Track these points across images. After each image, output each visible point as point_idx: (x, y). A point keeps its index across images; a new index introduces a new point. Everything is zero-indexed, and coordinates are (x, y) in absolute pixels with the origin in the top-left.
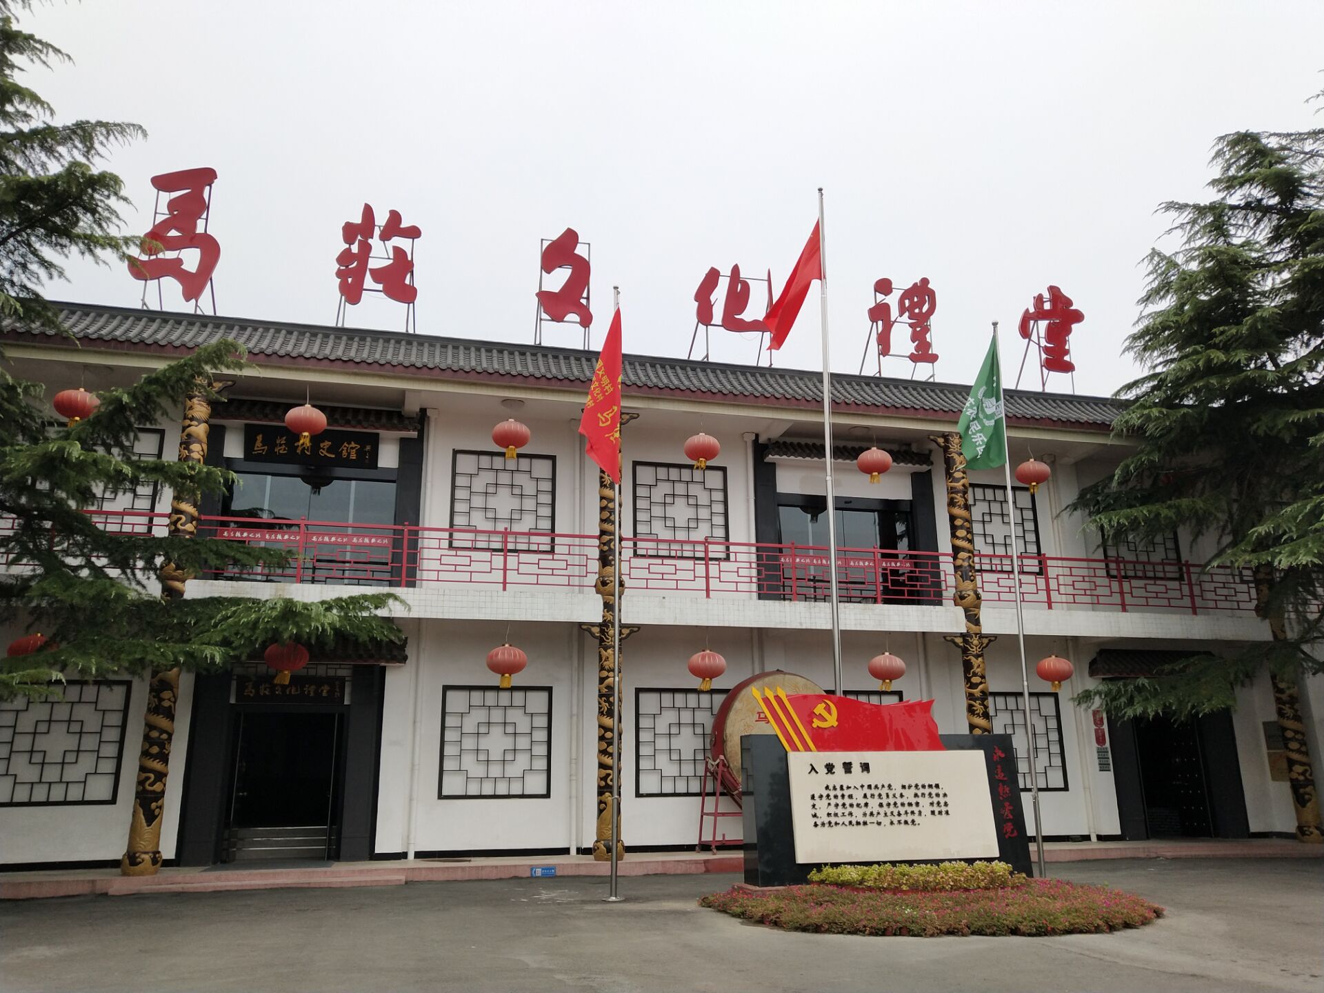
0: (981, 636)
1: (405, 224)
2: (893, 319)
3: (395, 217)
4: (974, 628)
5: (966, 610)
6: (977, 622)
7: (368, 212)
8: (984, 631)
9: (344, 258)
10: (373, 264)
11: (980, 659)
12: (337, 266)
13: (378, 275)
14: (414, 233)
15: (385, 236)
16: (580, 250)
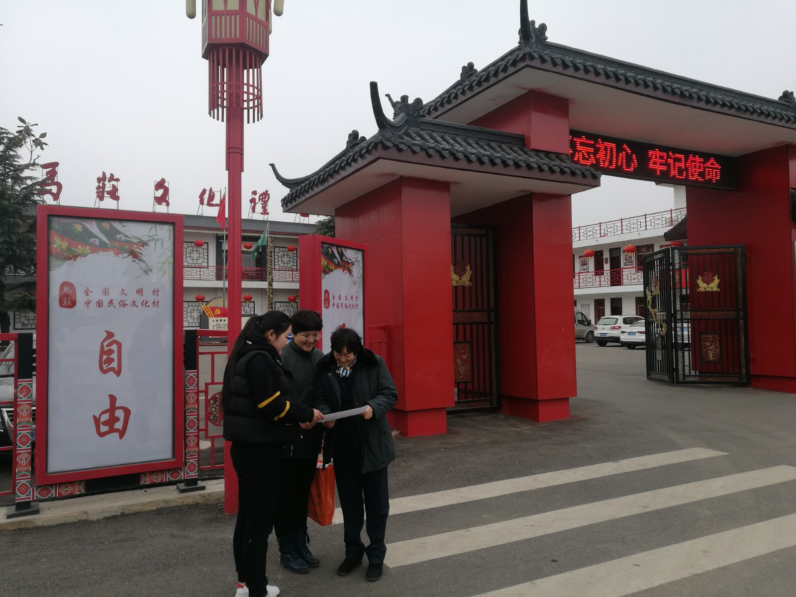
1: (115, 178)
2: (257, 202)
3: (112, 175)
4: (270, 287)
5: (269, 283)
6: (272, 286)
7: (104, 174)
8: (273, 288)
9: (98, 188)
10: (107, 189)
11: (271, 295)
12: (96, 190)
13: (108, 193)
14: (118, 180)
15: (109, 181)
16: (166, 184)
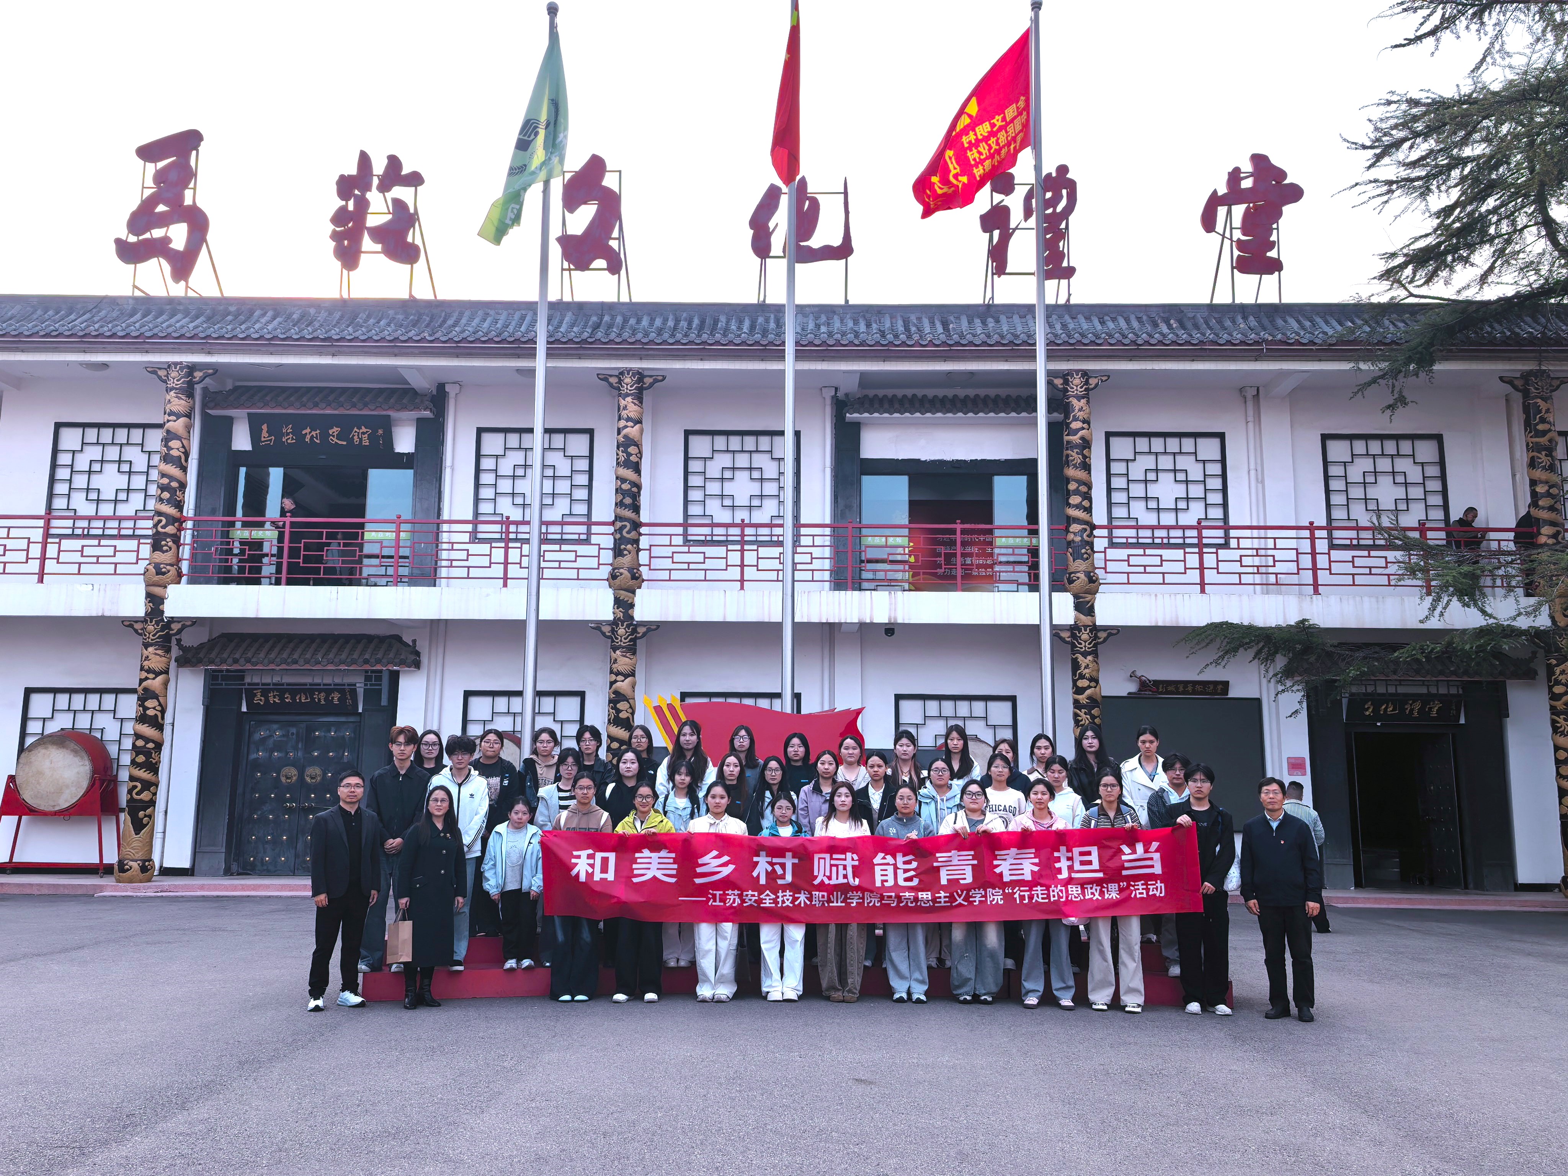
0: (1095, 629)
1: (405, 171)
2: (1013, 225)
3: (394, 162)
4: (1085, 620)
5: (1076, 596)
6: (1088, 611)
7: (364, 160)
8: (1099, 622)
9: (340, 217)
10: (372, 221)
11: (1090, 658)
12: (332, 227)
13: (378, 234)
14: (415, 180)
15: (384, 188)
16: (609, 181)
